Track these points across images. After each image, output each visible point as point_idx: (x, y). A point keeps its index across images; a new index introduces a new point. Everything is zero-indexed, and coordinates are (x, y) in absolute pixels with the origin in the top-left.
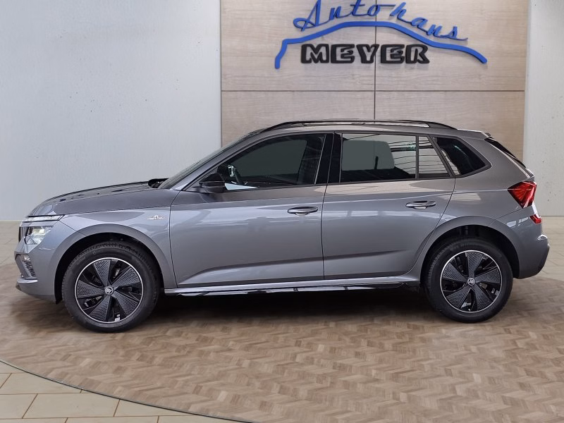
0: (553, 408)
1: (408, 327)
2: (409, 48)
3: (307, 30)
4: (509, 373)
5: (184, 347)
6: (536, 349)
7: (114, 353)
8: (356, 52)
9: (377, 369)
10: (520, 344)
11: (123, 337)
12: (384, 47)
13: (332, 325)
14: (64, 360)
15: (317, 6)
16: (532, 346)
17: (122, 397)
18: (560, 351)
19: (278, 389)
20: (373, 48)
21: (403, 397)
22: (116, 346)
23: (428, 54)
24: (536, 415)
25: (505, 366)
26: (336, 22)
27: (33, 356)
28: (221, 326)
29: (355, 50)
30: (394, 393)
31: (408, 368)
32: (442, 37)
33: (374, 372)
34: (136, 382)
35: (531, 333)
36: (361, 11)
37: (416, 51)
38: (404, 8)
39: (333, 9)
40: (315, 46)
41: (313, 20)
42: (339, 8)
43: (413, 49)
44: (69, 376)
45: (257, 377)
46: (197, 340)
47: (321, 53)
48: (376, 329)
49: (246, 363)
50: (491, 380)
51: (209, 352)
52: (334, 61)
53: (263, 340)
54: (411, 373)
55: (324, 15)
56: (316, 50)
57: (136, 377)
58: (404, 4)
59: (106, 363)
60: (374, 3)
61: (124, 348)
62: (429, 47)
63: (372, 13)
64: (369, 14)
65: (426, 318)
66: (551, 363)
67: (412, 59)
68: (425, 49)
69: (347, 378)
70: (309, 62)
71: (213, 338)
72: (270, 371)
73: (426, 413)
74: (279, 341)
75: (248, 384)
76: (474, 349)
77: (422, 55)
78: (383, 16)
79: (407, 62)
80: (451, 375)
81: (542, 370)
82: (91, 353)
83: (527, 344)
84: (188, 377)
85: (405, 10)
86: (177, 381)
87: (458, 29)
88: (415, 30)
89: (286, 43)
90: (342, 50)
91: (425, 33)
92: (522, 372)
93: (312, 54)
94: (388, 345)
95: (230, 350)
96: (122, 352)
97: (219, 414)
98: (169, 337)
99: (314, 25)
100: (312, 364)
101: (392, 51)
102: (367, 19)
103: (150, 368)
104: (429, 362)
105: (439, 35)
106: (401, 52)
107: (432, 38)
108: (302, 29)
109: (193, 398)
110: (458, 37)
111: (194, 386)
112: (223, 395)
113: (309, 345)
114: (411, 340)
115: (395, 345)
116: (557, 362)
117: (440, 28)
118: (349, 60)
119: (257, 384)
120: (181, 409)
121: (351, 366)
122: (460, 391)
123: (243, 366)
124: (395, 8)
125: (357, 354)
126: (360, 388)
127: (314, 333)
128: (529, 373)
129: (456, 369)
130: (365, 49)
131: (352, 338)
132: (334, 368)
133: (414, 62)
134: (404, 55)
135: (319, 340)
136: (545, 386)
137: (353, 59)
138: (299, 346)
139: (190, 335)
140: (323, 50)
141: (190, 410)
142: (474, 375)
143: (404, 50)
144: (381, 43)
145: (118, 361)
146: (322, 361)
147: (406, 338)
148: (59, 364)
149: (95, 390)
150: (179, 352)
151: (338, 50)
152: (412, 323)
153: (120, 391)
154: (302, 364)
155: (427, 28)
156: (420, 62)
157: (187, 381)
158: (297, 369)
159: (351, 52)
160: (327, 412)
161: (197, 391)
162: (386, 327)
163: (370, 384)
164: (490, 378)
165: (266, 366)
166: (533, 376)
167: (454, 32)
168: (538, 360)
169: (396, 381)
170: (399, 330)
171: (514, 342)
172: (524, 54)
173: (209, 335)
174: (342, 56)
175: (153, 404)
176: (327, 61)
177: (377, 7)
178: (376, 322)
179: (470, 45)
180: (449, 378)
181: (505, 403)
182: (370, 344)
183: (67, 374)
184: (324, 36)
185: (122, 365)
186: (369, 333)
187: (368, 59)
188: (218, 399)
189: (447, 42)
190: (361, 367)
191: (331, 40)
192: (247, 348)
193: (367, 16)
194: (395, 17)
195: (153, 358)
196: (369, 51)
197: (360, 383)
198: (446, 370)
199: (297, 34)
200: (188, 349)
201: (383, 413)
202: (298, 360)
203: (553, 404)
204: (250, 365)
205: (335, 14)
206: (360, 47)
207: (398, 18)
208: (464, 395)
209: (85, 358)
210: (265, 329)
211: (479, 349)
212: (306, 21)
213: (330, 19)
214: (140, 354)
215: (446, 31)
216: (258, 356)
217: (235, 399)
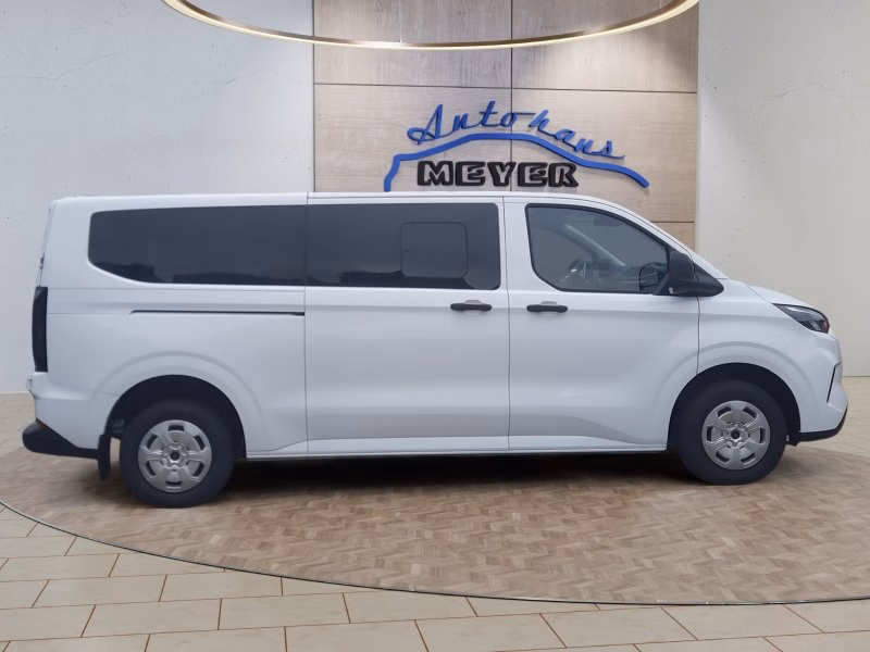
0: (839, 569)
1: (615, 492)
2: (553, 167)
3: (424, 143)
4: (764, 536)
5: (339, 519)
6: (784, 510)
7: (247, 528)
8: (487, 173)
9: (600, 536)
10: (762, 505)
11: (251, 512)
12: (522, 166)
13: (517, 492)
14: (185, 537)
15: (438, 113)
16: (778, 509)
17: (284, 574)
18: (815, 512)
19: (484, 561)
20: (508, 168)
21: (648, 563)
22: (246, 521)
23: (576, 176)
24: (820, 576)
25: (756, 528)
26: (462, 133)
27: (140, 534)
28: (376, 497)
29: (486, 169)
30: (633, 560)
31: (639, 534)
32: (594, 154)
33: (597, 539)
34: (295, 557)
35: (769, 495)
36: (492, 119)
37: (562, 171)
38: (547, 117)
39: (457, 118)
40: (436, 164)
41: (432, 131)
42: (466, 116)
43: (558, 169)
44: (199, 554)
45: (451, 549)
46: (352, 512)
47: (443, 173)
48: (577, 495)
49: (428, 534)
50: (748, 543)
51: (373, 525)
52: (460, 183)
53: (438, 509)
54: (645, 539)
55: (447, 123)
56: (436, 168)
57: (292, 552)
58: (546, 112)
59: (242, 539)
60: (509, 111)
61: (259, 522)
62: (578, 167)
63: (507, 123)
64: (502, 124)
65: (631, 483)
66: (810, 524)
67: (557, 181)
68: (573, 169)
69: (566, 546)
70: (428, 184)
71: (372, 510)
72: (464, 541)
73: (684, 578)
74: (459, 510)
75: (443, 556)
76: (709, 512)
77: (569, 176)
78: (520, 126)
79: (550, 185)
80: (694, 539)
81: (804, 531)
82: (218, 530)
83: (771, 506)
84: (361, 551)
85: (548, 120)
86: (348, 556)
87: (613, 144)
88: (560, 145)
89: (399, 159)
90: (469, 170)
91: (572, 149)
92: (781, 535)
93: (431, 174)
94: (599, 510)
95: (401, 521)
96: (258, 527)
97: (421, 588)
98: (314, 510)
99: (434, 137)
100: (514, 532)
101: (531, 171)
102: (500, 130)
103: (304, 543)
104: (660, 527)
105: (590, 152)
106: (543, 173)
107: (580, 155)
108: (419, 142)
109: (379, 572)
110: (613, 154)
111: (374, 560)
112: (416, 569)
113: (499, 513)
114: (625, 505)
115: (607, 511)
116: (818, 523)
117: (591, 142)
118: (478, 181)
119: (455, 556)
120: (369, 584)
121: (565, 534)
122: (715, 554)
123: (426, 537)
124: (535, 117)
125: (566, 521)
126: (589, 556)
127: (499, 502)
128: (789, 534)
129: (697, 532)
130: (498, 168)
131: (551, 505)
132: (544, 535)
133: (559, 185)
134: (546, 176)
135: (509, 508)
136: (817, 547)
137: (482, 181)
138: (487, 514)
139: (338, 506)
140: (445, 168)
141: (382, 585)
142: (725, 539)
143: (547, 169)
144: (518, 160)
145: (258, 536)
146: (525, 529)
147: (619, 503)
148: (181, 541)
149: (245, 568)
150: (334, 524)
151: (465, 169)
152: (618, 488)
153: (277, 569)
154: (501, 533)
155: (574, 142)
156: (566, 184)
157: (361, 555)
158: (497, 539)
159: (481, 172)
160: (559, 582)
161: (380, 564)
162: (586, 494)
163: (600, 552)
164: (745, 542)
165: (456, 536)
166: (795, 537)
167: (608, 148)
168: (793, 522)
169: (631, 547)
170: (604, 496)
171: (754, 504)
172: (692, 176)
173: (365, 506)
174: (470, 177)
175: (329, 580)
176: (450, 183)
177: (513, 116)
178: (571, 488)
179: (628, 164)
180: (693, 542)
181: (778, 566)
182: (575, 510)
183: (196, 552)
184: (449, 151)
185: (267, 541)
186: (568, 499)
187: (502, 180)
188: (413, 572)
189: (599, 160)
190: (579, 534)
191: (456, 156)
192: (422, 518)
193: (501, 127)
194: (536, 129)
195: (303, 533)
196: (503, 170)
197: (587, 550)
198: (687, 535)
199: (412, 148)
200: (344, 522)
201: (631, 580)
202: (494, 528)
203: (837, 565)
204: (435, 535)
205: (460, 123)
206: (492, 166)
207: (539, 130)
208: (723, 559)
209: (212, 535)
210: (434, 499)
211: (715, 512)
212: (424, 132)
213: (455, 129)
214: (284, 529)
215: (598, 146)
216: (439, 526)
217: (435, 571)
